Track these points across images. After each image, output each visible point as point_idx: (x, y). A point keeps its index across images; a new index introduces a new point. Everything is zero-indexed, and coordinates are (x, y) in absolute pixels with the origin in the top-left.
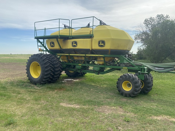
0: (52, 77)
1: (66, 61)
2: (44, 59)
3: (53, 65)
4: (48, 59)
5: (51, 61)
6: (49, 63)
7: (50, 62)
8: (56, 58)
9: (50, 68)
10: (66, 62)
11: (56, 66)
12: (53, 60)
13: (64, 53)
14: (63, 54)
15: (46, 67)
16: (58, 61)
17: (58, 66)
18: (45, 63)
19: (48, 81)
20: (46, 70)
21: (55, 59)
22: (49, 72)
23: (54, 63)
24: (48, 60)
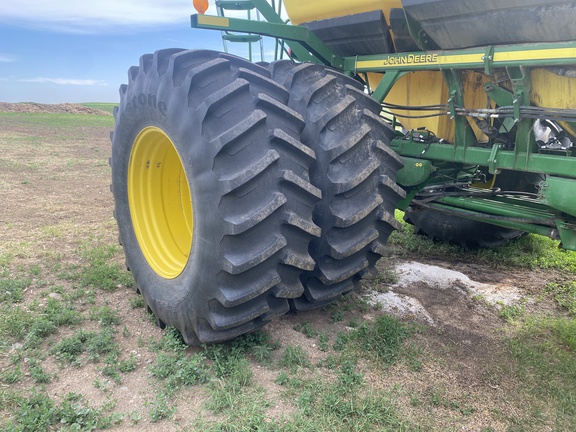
0: (306, 262)
1: (432, 125)
2: (216, 96)
3: (313, 168)
4: (262, 105)
5: (299, 127)
6: (277, 142)
7: (279, 133)
8: (349, 99)
9: (281, 198)
10: (430, 139)
11: (343, 178)
12: (318, 114)
13: (432, 46)
14: (411, 60)
15: (238, 196)
16: (366, 128)
17: (363, 174)
18: (225, 151)
19: (270, 296)
20: (237, 221)
21: (340, 108)
22: (261, 252)
23: (330, 142)
24: (261, 114)
